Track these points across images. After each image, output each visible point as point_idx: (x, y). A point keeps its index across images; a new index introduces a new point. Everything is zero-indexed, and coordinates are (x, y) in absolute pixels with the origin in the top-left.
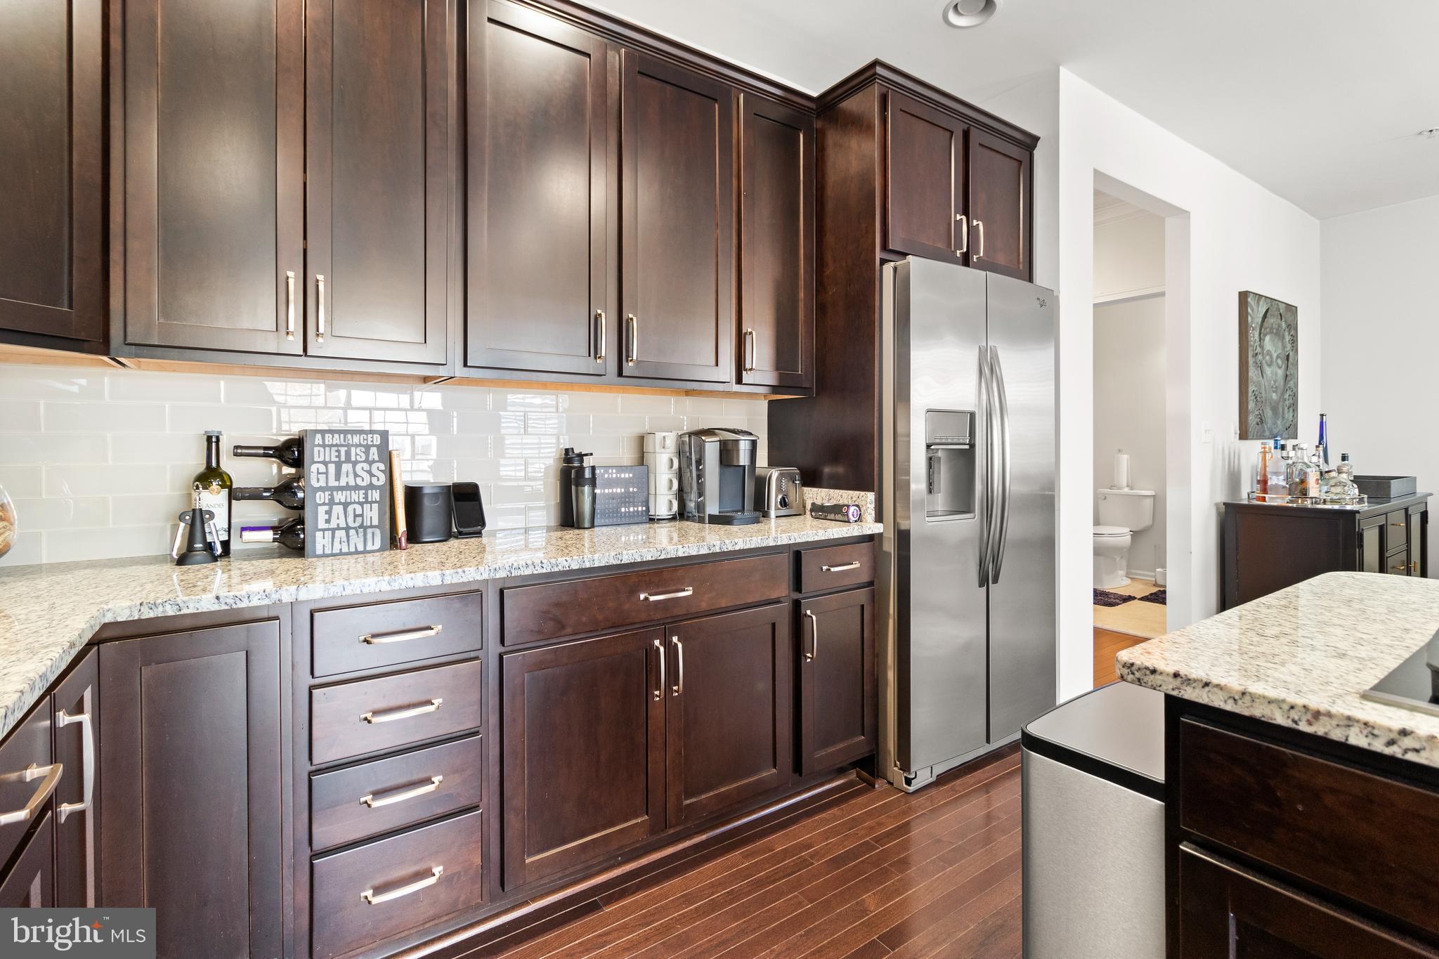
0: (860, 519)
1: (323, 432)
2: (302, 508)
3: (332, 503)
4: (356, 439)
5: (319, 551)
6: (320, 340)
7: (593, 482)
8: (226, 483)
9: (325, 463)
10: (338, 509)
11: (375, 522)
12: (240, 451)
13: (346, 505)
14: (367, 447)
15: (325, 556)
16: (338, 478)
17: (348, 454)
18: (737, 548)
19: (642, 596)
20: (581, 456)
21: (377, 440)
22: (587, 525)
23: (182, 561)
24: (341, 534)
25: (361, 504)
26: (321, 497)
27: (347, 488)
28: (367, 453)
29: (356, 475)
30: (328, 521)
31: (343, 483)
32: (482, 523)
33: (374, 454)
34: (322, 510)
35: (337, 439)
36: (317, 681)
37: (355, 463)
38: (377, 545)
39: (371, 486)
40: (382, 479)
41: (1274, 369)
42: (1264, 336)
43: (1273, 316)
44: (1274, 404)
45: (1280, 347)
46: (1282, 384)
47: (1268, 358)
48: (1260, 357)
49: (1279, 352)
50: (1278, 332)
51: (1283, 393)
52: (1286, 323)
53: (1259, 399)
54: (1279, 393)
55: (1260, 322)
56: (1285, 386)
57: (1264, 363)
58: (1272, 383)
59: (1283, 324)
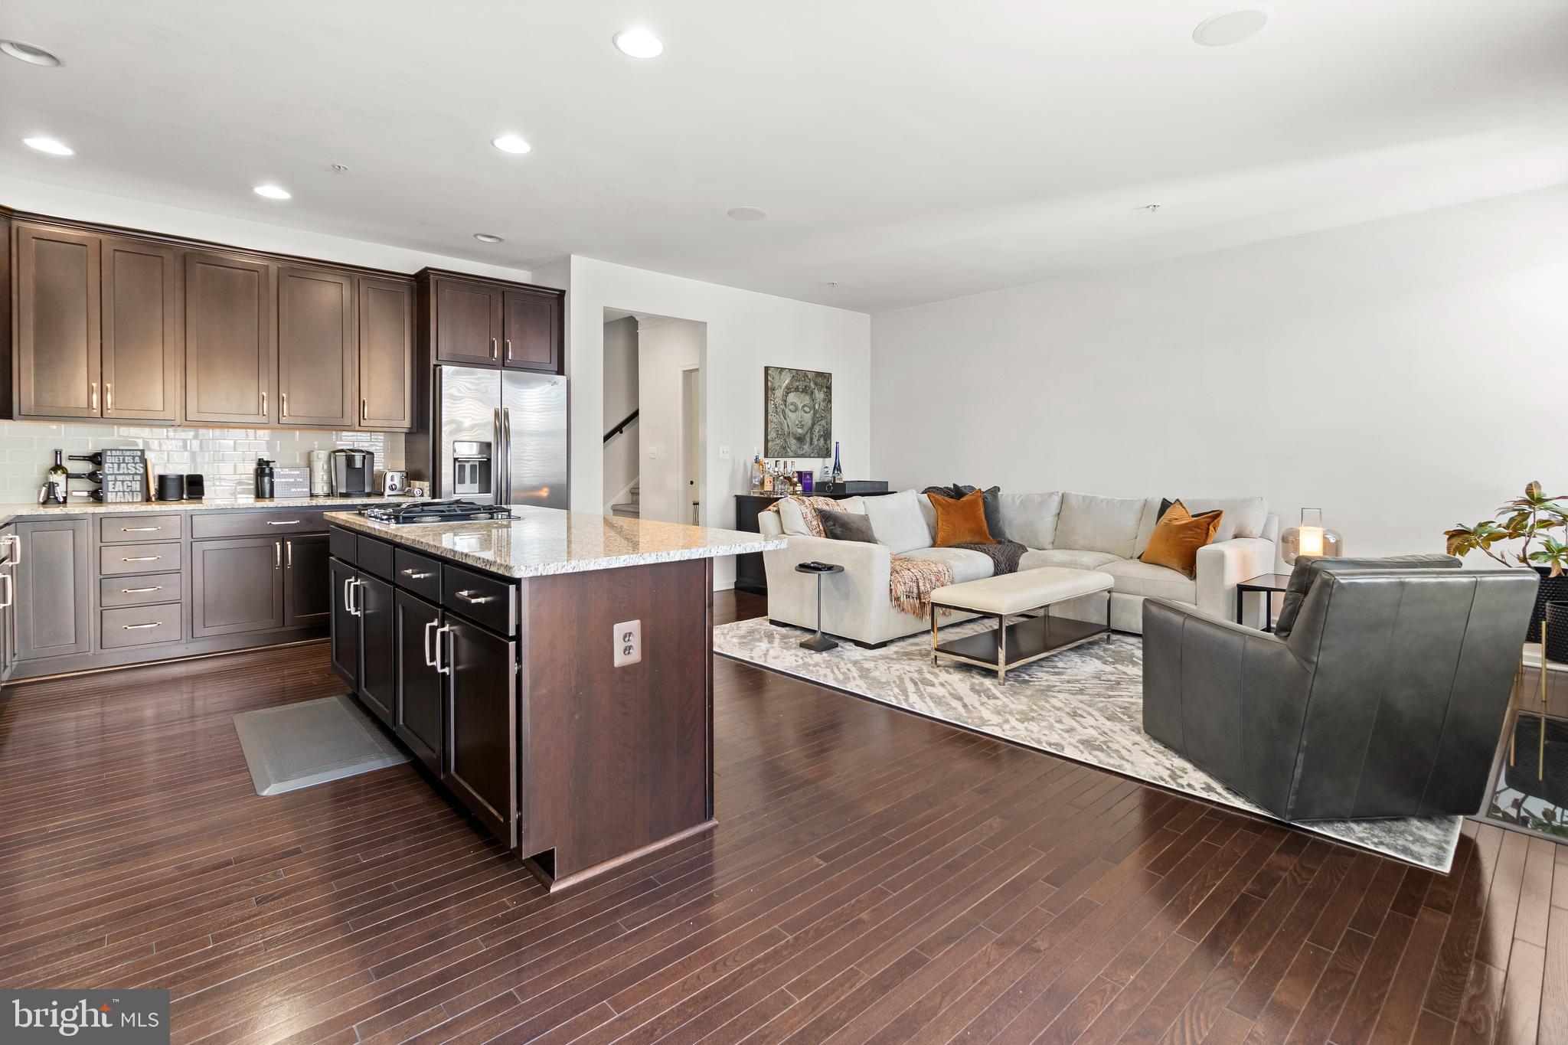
0: (422, 495)
1: (111, 450)
2: (101, 482)
3: (116, 480)
4: (128, 453)
5: (109, 501)
6: (109, 411)
7: (271, 475)
8: (65, 471)
9: (112, 463)
10: (119, 483)
11: (138, 489)
12: (71, 458)
13: (123, 481)
14: (134, 457)
15: (112, 503)
16: (119, 470)
17: (124, 459)
18: (327, 504)
19: (269, 523)
20: (268, 463)
21: (139, 453)
22: (267, 496)
23: (41, 503)
24: (120, 494)
25: (131, 481)
26: (110, 478)
27: (124, 474)
28: (134, 460)
29: (128, 469)
30: (114, 488)
31: (121, 472)
32: (202, 493)
33: (137, 459)
34: (111, 484)
35: (118, 453)
36: (102, 544)
37: (127, 464)
38: (139, 499)
39: (136, 474)
40: (142, 471)
41: (800, 413)
42: (788, 393)
43: (799, 381)
44: (798, 435)
45: (807, 400)
46: (810, 423)
47: (792, 407)
48: (783, 407)
49: (805, 403)
50: (805, 391)
51: (812, 428)
52: (816, 384)
53: (780, 432)
54: (806, 429)
55: (784, 385)
56: (813, 424)
57: (787, 410)
58: (797, 422)
59: (812, 386)
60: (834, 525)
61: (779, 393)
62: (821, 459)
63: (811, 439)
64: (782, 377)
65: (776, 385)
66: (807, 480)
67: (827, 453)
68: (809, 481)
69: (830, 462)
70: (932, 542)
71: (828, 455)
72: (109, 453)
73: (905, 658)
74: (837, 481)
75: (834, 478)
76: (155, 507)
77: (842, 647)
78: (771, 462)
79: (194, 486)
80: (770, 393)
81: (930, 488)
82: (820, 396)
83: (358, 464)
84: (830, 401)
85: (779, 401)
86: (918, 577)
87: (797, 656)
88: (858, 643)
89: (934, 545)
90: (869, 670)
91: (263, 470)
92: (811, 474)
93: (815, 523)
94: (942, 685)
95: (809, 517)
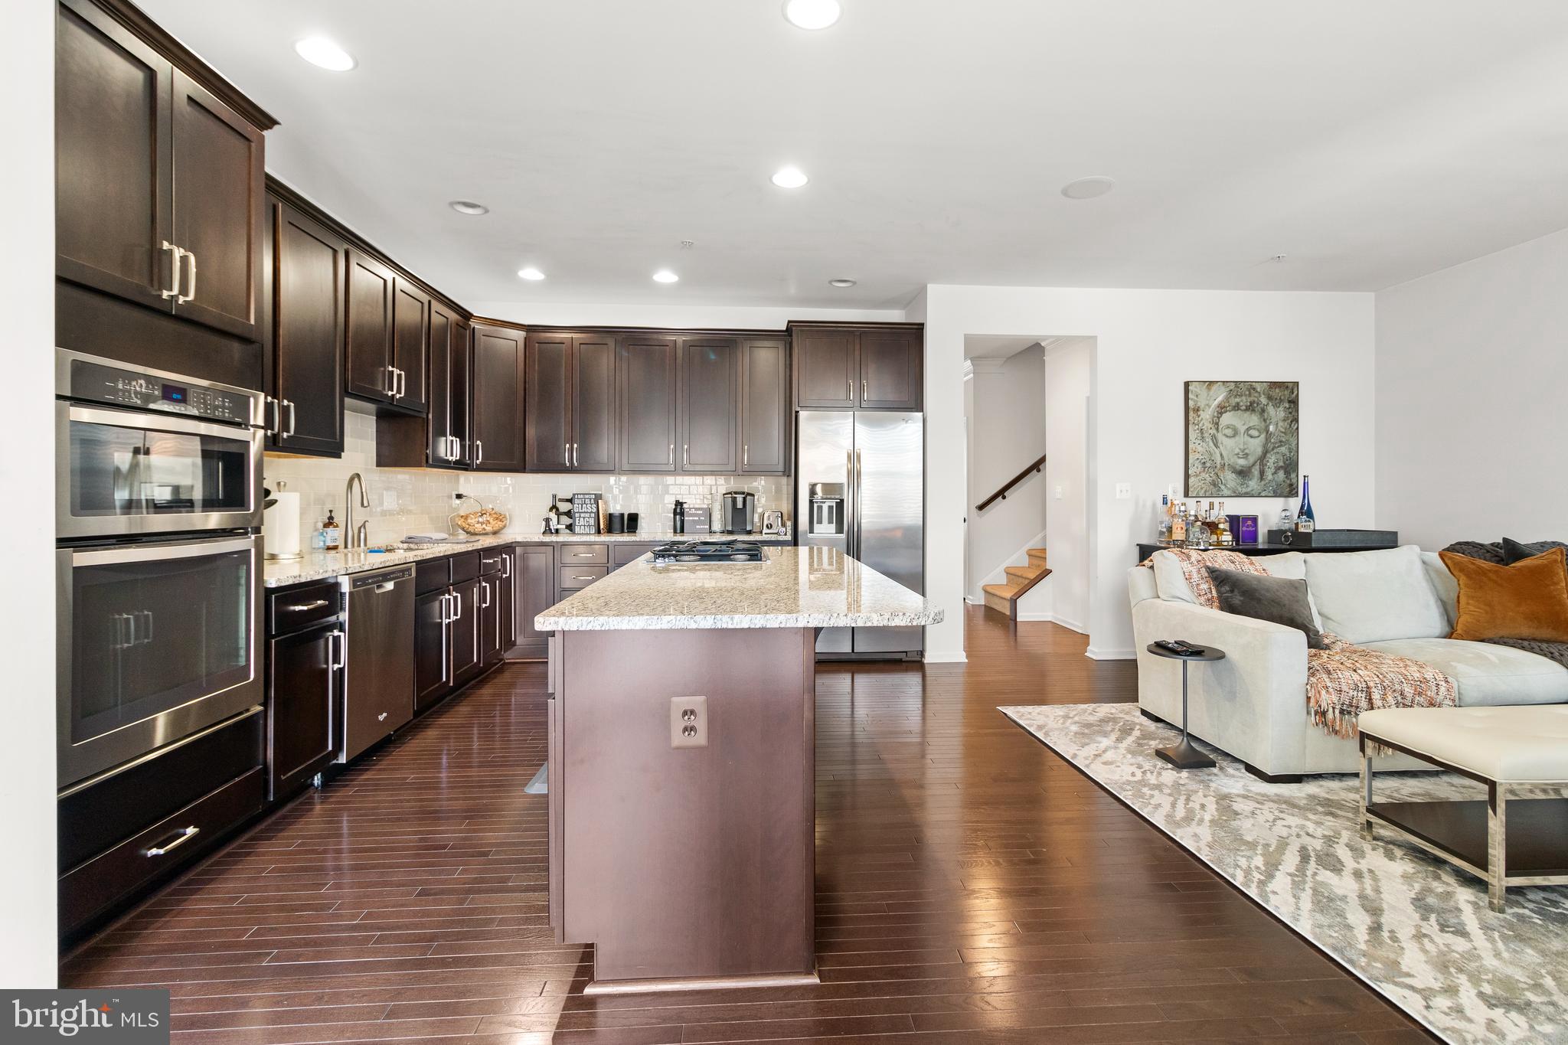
0: (786, 534)
1: (579, 494)
2: (574, 518)
3: (580, 517)
4: (587, 496)
5: (577, 532)
7: (684, 514)
8: (557, 509)
9: (579, 504)
10: (582, 519)
11: (593, 524)
12: (561, 500)
13: (584, 518)
14: (591, 499)
15: (578, 534)
16: (583, 509)
17: (586, 501)
20: (683, 503)
21: (594, 497)
22: (678, 531)
23: (544, 533)
24: (582, 527)
25: (589, 518)
26: (578, 515)
27: (586, 512)
28: (591, 501)
29: (588, 508)
30: (580, 523)
32: (636, 528)
33: (594, 501)
34: (577, 519)
35: (582, 496)
36: (562, 565)
37: (588, 504)
38: (594, 531)
39: (592, 512)
40: (595, 510)
41: (1241, 439)
42: (1221, 413)
43: (1241, 396)
44: (1238, 468)
45: (1254, 420)
46: (1259, 451)
47: (1229, 432)
48: (1213, 431)
49: (1251, 425)
50: (1250, 408)
51: (1262, 458)
52: (1270, 398)
53: (1208, 465)
54: (1251, 459)
55: (1216, 402)
56: (1265, 453)
57: (1220, 436)
58: (1237, 451)
59: (1263, 400)
60: (1232, 591)
61: (1206, 415)
62: (1281, 500)
63: (1262, 473)
64: (1211, 393)
65: (1202, 404)
66: (1248, 526)
67: (1291, 491)
68: (1251, 529)
69: (1295, 504)
70: (1447, 629)
71: (1292, 492)
72: (576, 497)
73: (1320, 809)
74: (1301, 530)
75: (1297, 524)
76: (605, 538)
77: (1221, 769)
78: (1191, 503)
79: (631, 522)
80: (1191, 414)
81: (1459, 543)
82: (1276, 414)
83: (740, 505)
84: (1296, 420)
85: (1207, 425)
86: (1371, 684)
87: (1140, 767)
88: (1250, 769)
89: (1449, 636)
90: (1237, 813)
91: (679, 509)
92: (1254, 519)
93: (1205, 586)
94: (1358, 875)
95: (1195, 577)
